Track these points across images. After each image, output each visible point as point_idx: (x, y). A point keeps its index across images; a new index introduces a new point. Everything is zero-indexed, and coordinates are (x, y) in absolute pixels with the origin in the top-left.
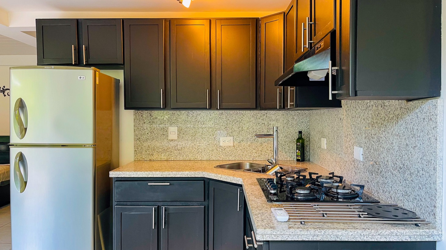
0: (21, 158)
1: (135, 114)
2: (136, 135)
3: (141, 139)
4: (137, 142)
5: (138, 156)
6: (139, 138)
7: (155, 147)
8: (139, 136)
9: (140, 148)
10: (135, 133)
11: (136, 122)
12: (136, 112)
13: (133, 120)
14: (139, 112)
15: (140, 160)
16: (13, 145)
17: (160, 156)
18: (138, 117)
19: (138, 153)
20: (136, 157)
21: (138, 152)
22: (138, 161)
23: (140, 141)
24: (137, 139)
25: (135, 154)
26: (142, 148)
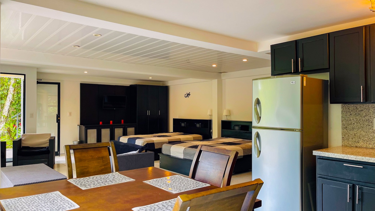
0: (258, 136)
1: (342, 107)
2: (343, 125)
3: (348, 128)
4: (345, 131)
5: (346, 142)
6: (346, 127)
7: (361, 136)
8: (346, 126)
9: (347, 136)
10: (342, 123)
11: (343, 114)
12: (344, 106)
13: (341, 112)
14: (346, 105)
15: (347, 146)
16: (254, 127)
17: (365, 144)
18: (345, 110)
19: (345, 140)
20: (343, 143)
21: (345, 138)
22: (346, 146)
23: (347, 130)
24: (345, 127)
25: (343, 140)
26: (349, 136)
